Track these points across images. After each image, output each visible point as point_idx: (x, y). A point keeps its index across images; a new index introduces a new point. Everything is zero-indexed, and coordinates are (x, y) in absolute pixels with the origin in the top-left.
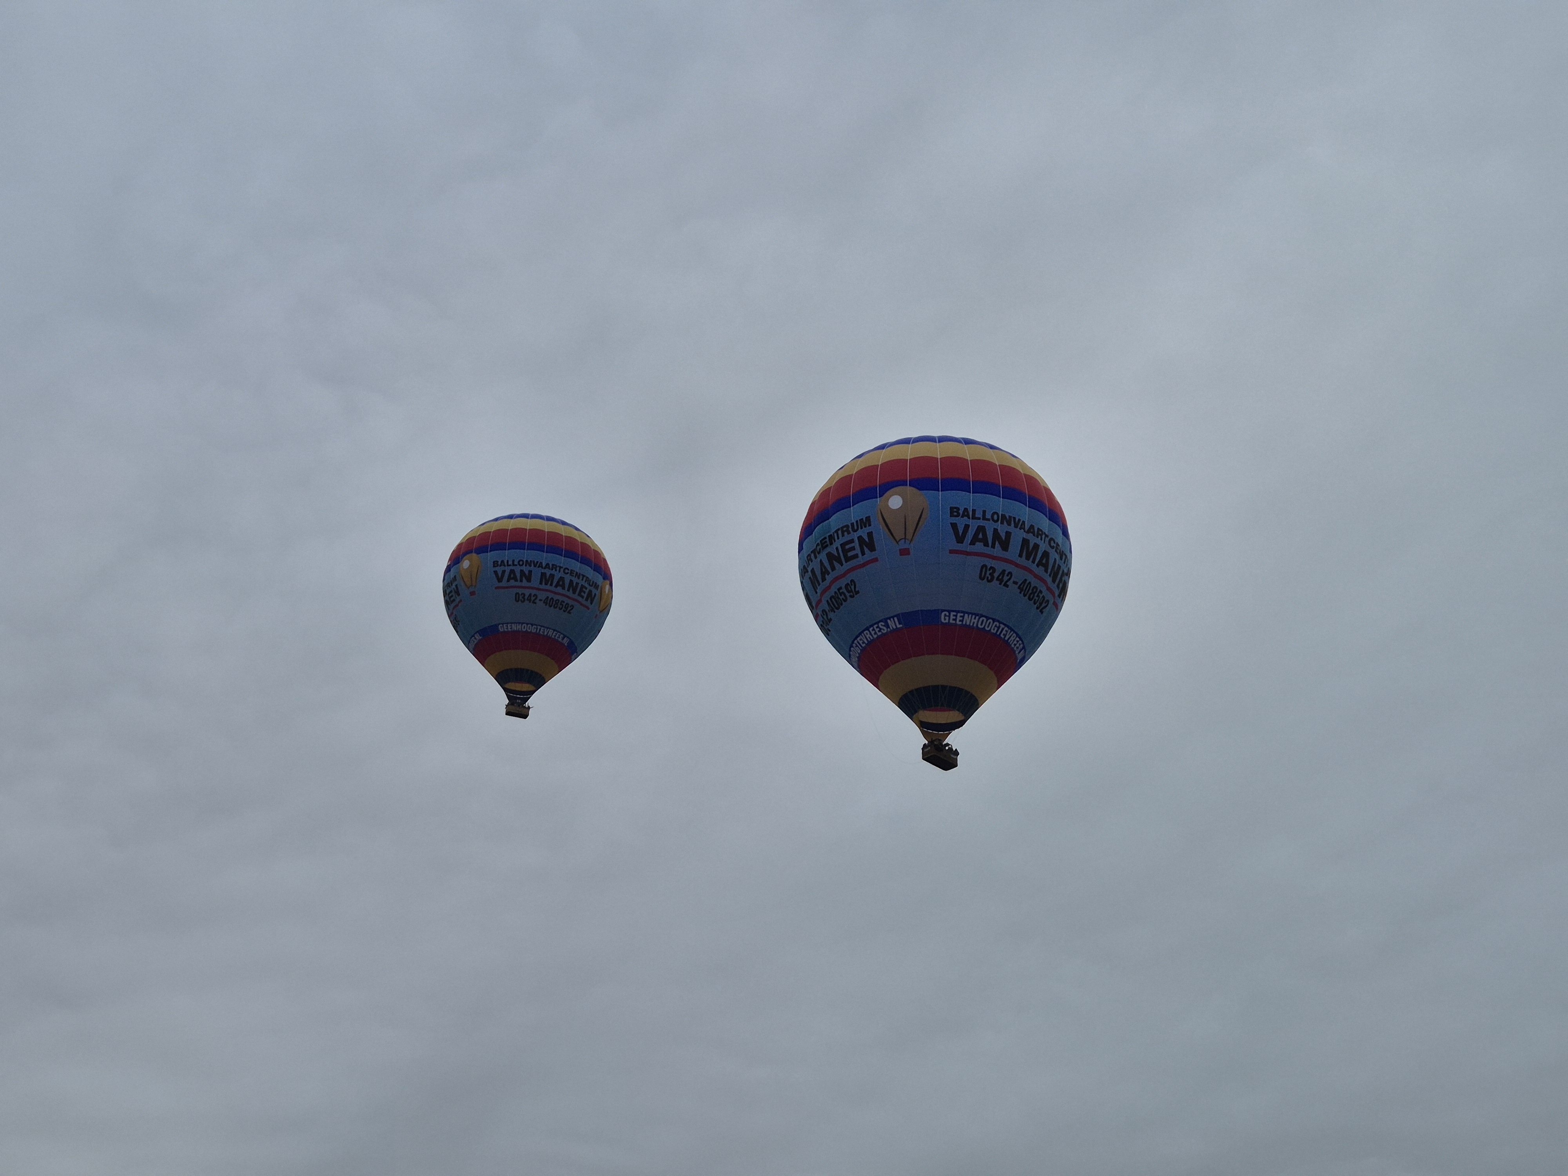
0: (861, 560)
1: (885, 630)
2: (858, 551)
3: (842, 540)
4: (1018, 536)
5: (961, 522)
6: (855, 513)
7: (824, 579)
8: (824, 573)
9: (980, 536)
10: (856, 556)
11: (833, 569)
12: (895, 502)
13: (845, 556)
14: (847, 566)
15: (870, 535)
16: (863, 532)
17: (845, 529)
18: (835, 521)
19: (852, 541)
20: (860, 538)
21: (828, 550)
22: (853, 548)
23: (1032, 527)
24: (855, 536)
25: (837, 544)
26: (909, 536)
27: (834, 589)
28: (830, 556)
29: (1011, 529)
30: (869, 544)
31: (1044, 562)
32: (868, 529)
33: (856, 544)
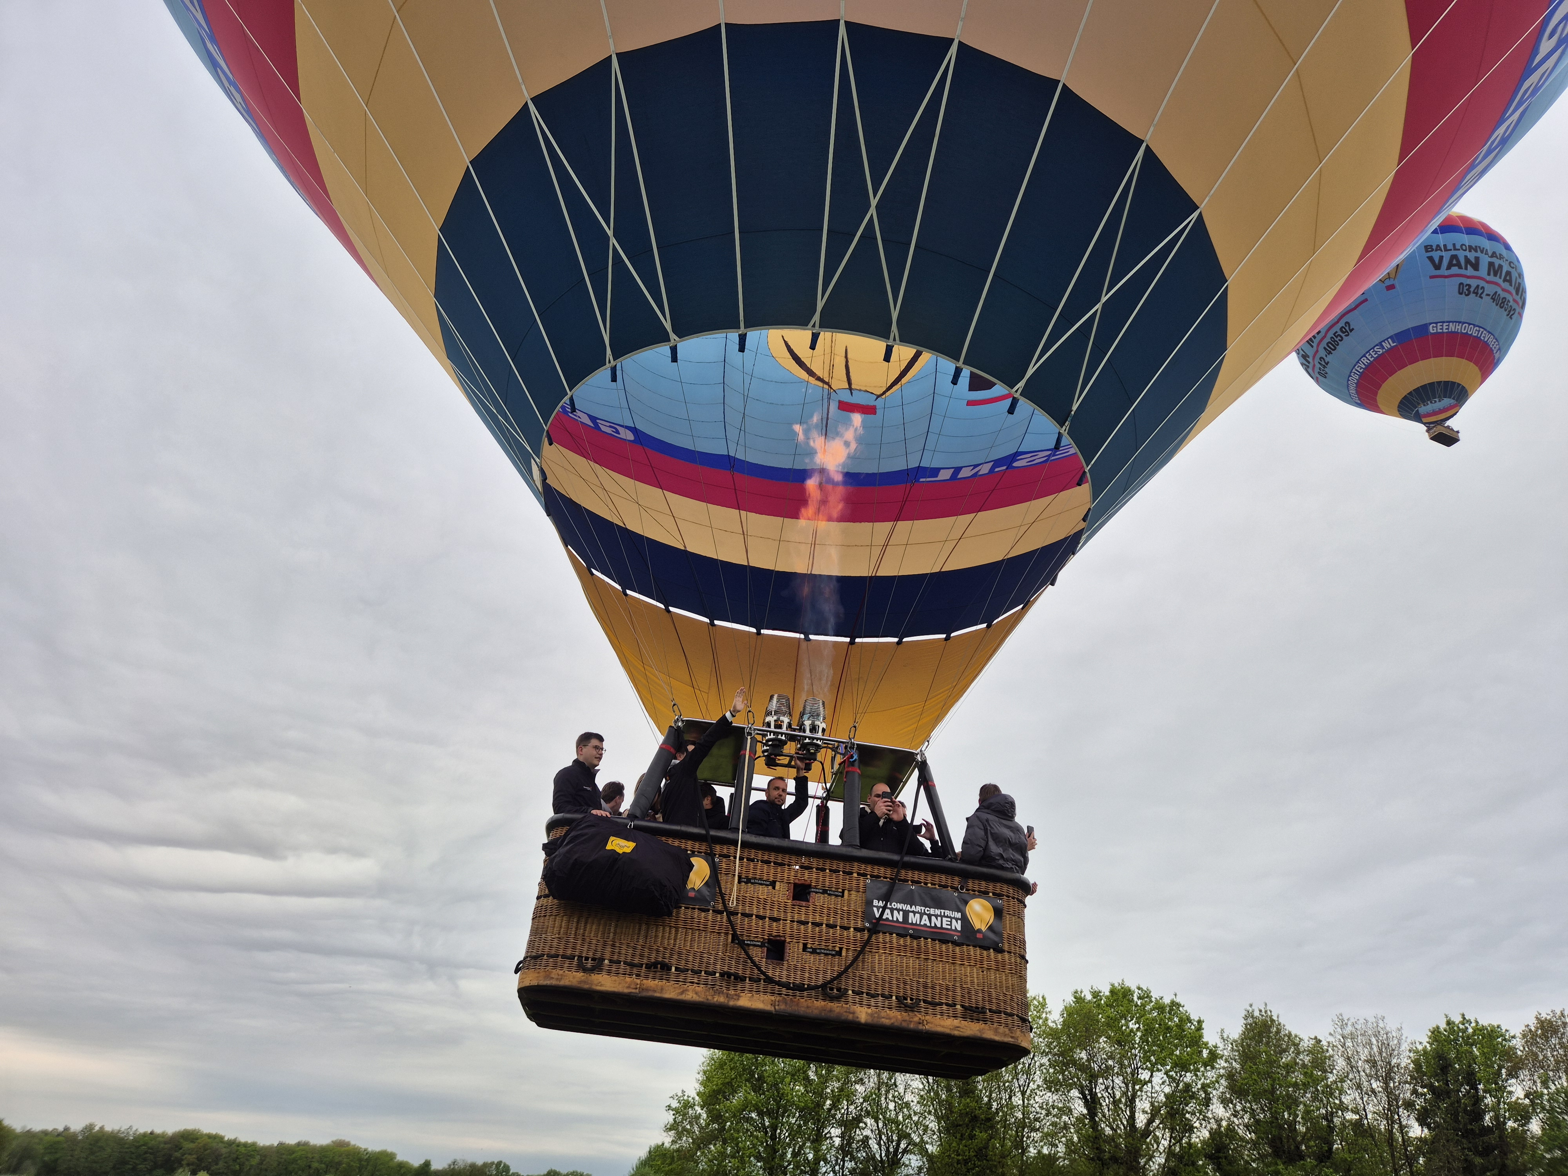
1: (1381, 351)
5: (1436, 255)
9: (1454, 262)
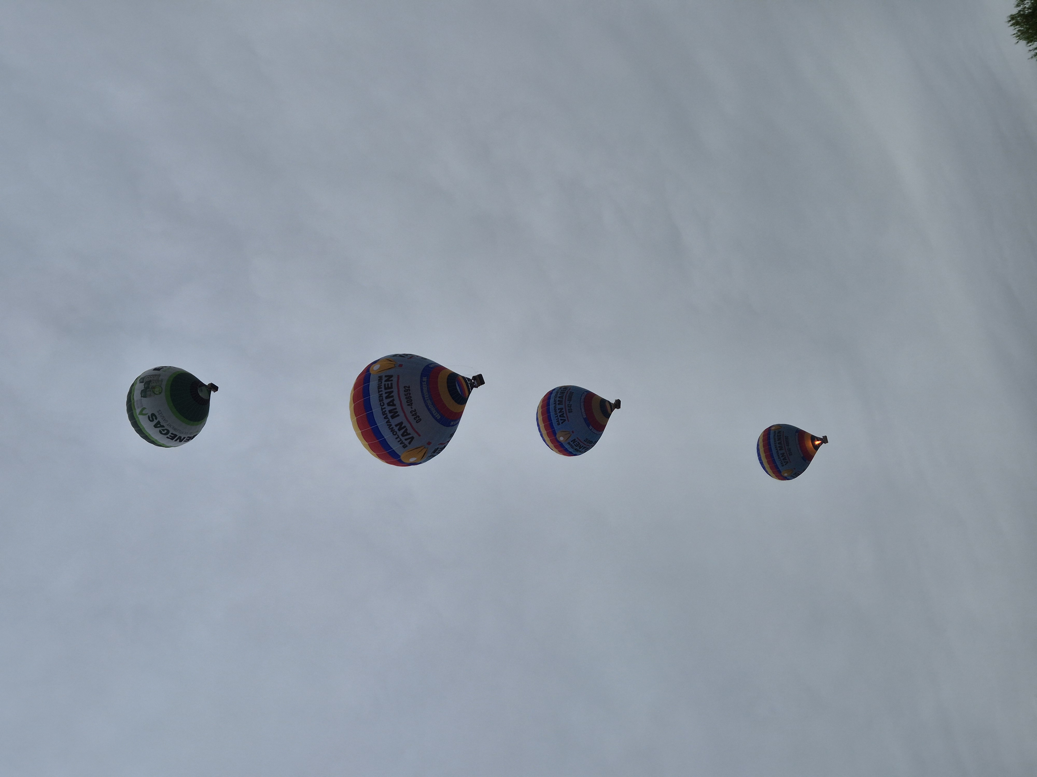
0: (578, 441)
1: (593, 429)
2: (577, 442)
3: (575, 447)
4: (558, 407)
6: (567, 446)
7: (586, 447)
8: (585, 448)
9: (562, 416)
10: (578, 442)
11: (583, 446)
12: (561, 439)
13: (579, 445)
14: (581, 443)
15: (572, 441)
16: (572, 443)
17: (572, 447)
18: (571, 450)
19: (575, 445)
20: (573, 443)
21: (579, 449)
22: (576, 444)
23: (554, 404)
24: (573, 445)
25: (577, 448)
26: (568, 432)
27: (587, 444)
28: (580, 448)
29: (557, 409)
30: (574, 441)
31: (561, 397)
32: (571, 442)
33: (575, 443)
